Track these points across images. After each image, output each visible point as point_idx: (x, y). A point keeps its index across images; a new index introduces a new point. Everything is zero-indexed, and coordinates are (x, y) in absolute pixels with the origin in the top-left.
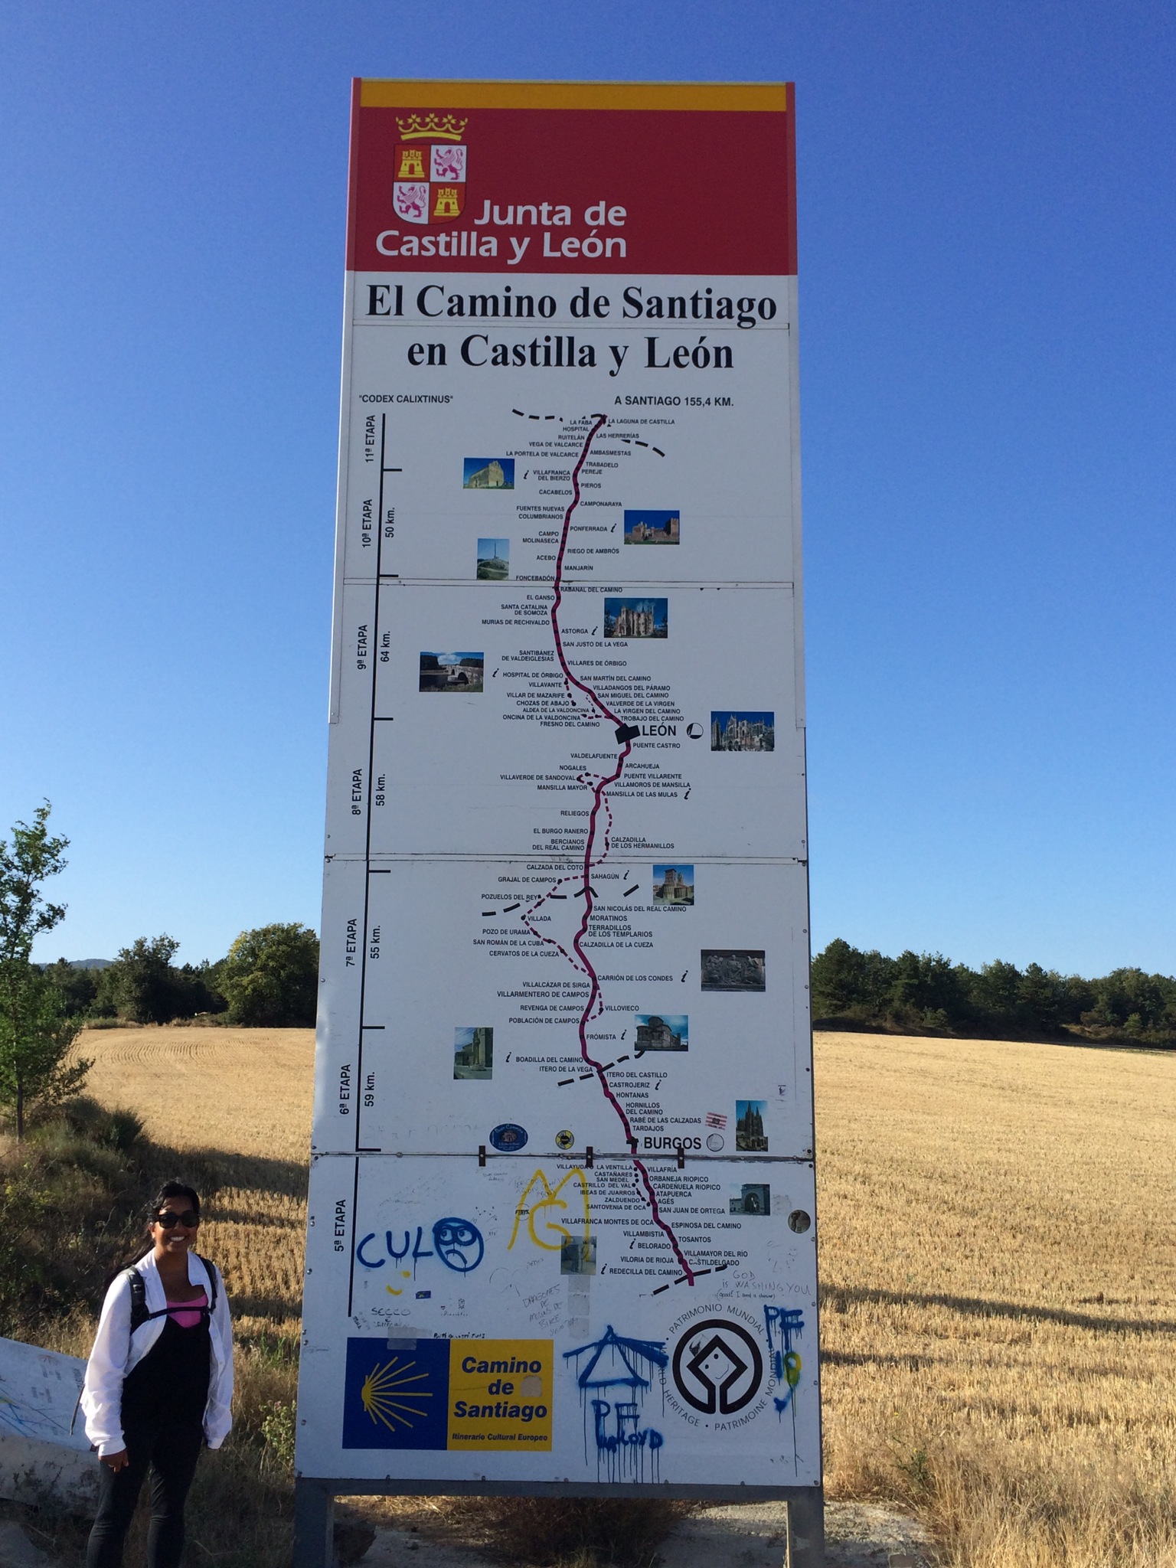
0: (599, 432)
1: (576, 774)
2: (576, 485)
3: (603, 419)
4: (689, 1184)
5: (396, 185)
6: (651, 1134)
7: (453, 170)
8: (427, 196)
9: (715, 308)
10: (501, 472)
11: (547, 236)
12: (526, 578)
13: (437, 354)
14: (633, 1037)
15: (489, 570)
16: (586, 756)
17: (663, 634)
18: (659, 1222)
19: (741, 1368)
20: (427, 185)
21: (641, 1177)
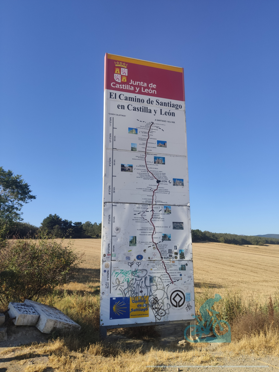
0: (152, 125)
1: (150, 188)
2: (149, 135)
3: (153, 123)
4: (172, 265)
5: (115, 74)
6: (165, 256)
7: (125, 73)
8: (120, 77)
9: (172, 105)
10: (135, 131)
11: (142, 88)
12: (140, 151)
13: (123, 107)
14: (161, 238)
15: (133, 149)
16: (151, 185)
17: (164, 164)
18: (167, 273)
19: (182, 299)
20: (120, 75)
21: (163, 264)
